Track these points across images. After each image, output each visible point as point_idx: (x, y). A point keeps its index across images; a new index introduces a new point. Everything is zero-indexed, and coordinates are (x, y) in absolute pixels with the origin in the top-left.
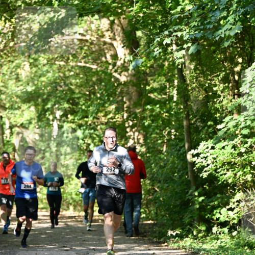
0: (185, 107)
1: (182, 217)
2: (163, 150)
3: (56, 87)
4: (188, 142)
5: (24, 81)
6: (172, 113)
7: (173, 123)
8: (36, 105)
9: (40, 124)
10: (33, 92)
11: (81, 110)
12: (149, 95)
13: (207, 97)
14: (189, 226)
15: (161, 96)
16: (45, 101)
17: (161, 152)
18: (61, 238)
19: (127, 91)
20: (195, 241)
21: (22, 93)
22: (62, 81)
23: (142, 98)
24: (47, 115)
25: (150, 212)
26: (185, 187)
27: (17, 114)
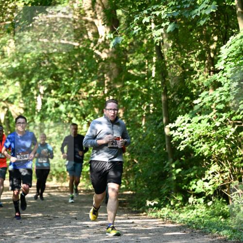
0: (163, 83)
1: (160, 188)
2: (142, 124)
3: (40, 64)
4: (166, 116)
5: (9, 58)
6: (151, 88)
7: (152, 98)
8: (21, 81)
9: (24, 98)
10: (18, 68)
11: (63, 86)
12: (129, 71)
13: (184, 73)
14: (166, 197)
15: (141, 72)
16: (30, 77)
17: (140, 126)
18: (44, 208)
19: (107, 67)
20: (172, 211)
21: (7, 69)
22: (46, 58)
23: (122, 74)
24: (32, 91)
25: (129, 183)
26: (163, 159)
27: (2, 89)
